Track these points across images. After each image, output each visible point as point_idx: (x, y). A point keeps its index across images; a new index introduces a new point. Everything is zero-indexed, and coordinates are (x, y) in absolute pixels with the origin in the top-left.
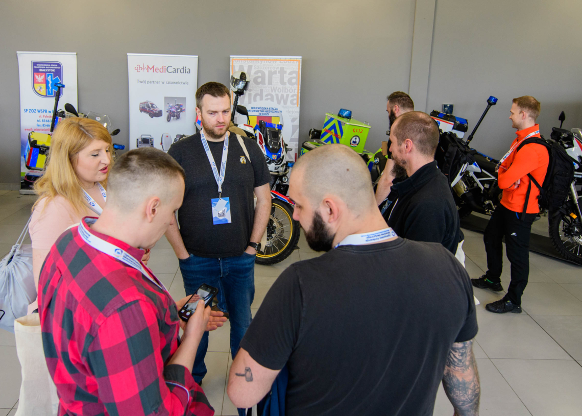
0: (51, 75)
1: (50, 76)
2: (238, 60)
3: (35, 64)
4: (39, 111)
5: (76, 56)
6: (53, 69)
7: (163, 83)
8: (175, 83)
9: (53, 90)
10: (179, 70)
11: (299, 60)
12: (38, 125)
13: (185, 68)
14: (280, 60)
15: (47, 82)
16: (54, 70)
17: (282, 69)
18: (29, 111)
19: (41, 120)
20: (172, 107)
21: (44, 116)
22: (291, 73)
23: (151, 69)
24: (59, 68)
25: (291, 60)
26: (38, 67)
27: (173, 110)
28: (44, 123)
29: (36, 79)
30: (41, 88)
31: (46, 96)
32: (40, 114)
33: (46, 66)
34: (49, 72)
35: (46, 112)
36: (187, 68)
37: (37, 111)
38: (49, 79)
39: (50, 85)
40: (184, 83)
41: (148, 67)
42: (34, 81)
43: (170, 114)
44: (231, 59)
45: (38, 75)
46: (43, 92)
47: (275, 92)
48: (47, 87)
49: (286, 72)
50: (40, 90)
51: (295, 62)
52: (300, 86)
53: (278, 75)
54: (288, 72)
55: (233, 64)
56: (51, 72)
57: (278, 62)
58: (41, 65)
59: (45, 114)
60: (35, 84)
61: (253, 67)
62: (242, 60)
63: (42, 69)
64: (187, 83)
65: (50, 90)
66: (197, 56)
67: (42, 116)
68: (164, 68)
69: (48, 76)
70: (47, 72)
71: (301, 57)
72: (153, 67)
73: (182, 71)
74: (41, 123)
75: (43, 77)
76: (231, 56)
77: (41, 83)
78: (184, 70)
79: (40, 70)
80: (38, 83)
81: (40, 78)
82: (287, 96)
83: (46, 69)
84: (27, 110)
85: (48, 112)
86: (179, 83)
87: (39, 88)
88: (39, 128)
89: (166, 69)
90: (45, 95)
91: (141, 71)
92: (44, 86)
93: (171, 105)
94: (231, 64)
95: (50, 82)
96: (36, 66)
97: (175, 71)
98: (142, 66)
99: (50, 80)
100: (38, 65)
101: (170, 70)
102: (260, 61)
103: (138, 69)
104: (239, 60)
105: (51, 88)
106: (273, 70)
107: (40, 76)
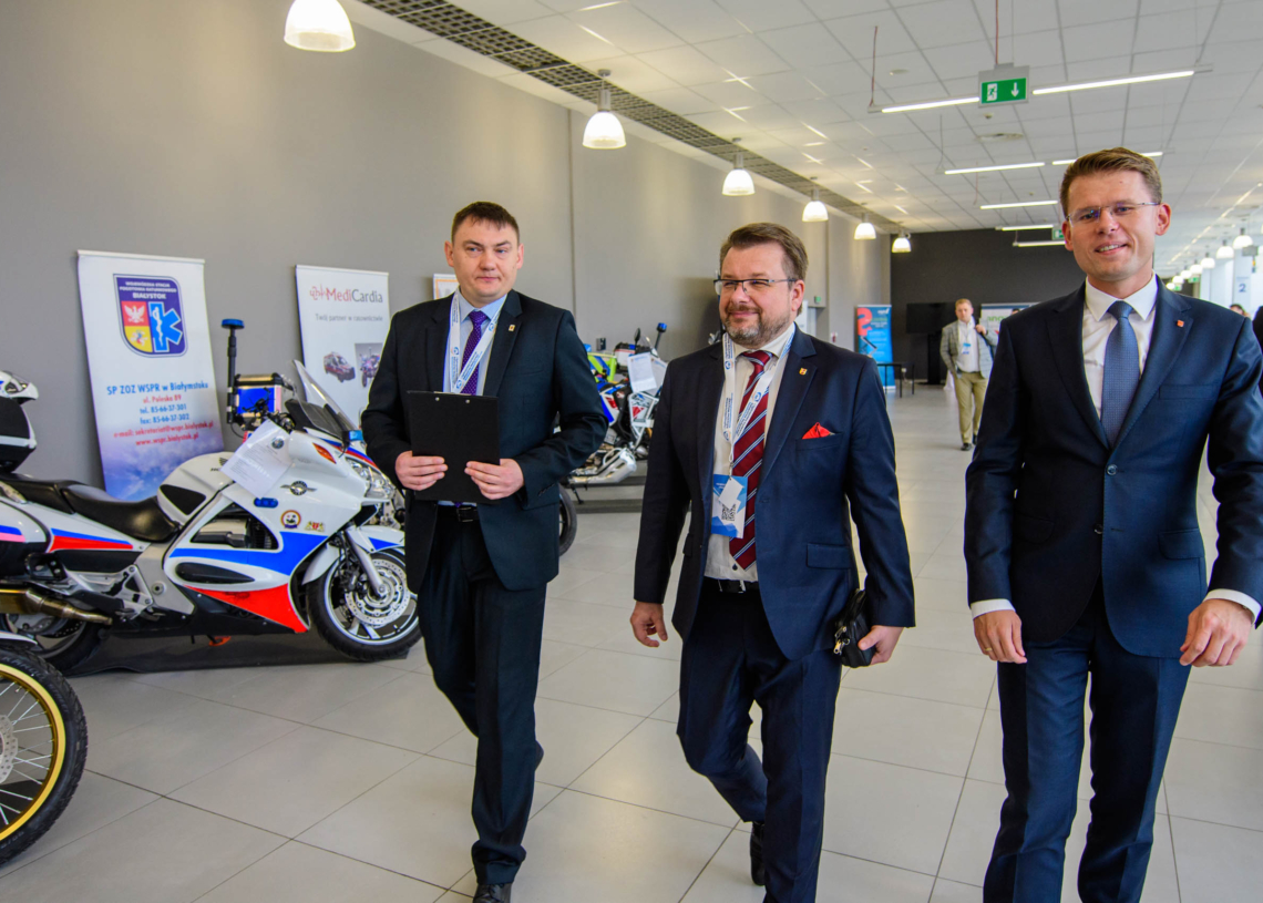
0: (160, 306)
1: (157, 309)
3: (121, 282)
4: (142, 389)
5: (202, 267)
6: (161, 293)
7: (350, 319)
9: (167, 339)
10: (368, 297)
12: (143, 422)
13: (375, 294)
15: (150, 322)
16: (163, 296)
18: (119, 389)
19: (149, 409)
20: (366, 361)
21: (154, 398)
24: (174, 290)
26: (130, 289)
27: (369, 365)
28: (156, 415)
29: (128, 317)
30: (140, 336)
31: (153, 353)
32: (145, 394)
33: (146, 287)
34: (154, 300)
35: (157, 388)
37: (136, 389)
38: (156, 314)
39: (159, 329)
40: (374, 318)
41: (328, 291)
42: (125, 320)
43: (365, 374)
44: (435, 279)
45: (130, 307)
46: (146, 344)
48: (153, 334)
50: (138, 341)
55: (437, 286)
56: (157, 300)
58: (136, 284)
59: (155, 393)
60: (127, 328)
63: (139, 292)
65: (160, 340)
66: (387, 274)
67: (150, 399)
68: (349, 292)
69: (153, 309)
70: (150, 300)
72: (334, 291)
73: (372, 298)
74: (149, 416)
75: (142, 310)
76: (436, 275)
77: (140, 324)
78: (375, 297)
79: (135, 295)
80: (133, 324)
81: (136, 314)
83: (146, 292)
84: (115, 389)
85: (161, 388)
87: (137, 336)
88: (146, 427)
89: (350, 295)
90: (150, 350)
91: (319, 298)
92: (146, 330)
93: (365, 357)
94: (435, 287)
95: (160, 322)
96: (125, 285)
97: (364, 298)
98: (319, 289)
99: (157, 318)
100: (128, 283)
101: (357, 296)
103: (315, 294)
105: (161, 334)
107: (135, 308)
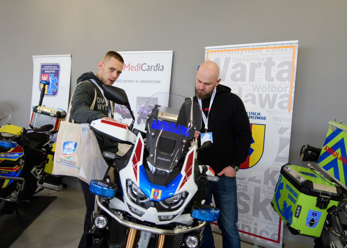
1: (51, 77)
2: (213, 51)
3: (43, 66)
6: (54, 70)
7: (137, 82)
8: (147, 82)
9: (52, 89)
10: (153, 68)
11: (294, 47)
13: (158, 65)
14: (267, 48)
16: (54, 71)
17: (269, 59)
20: (144, 109)
22: (281, 65)
23: (127, 67)
24: (58, 69)
25: (282, 47)
26: (44, 69)
27: (145, 112)
33: (49, 68)
36: (160, 65)
39: (50, 85)
40: (156, 82)
43: (141, 116)
44: (206, 51)
45: (44, 76)
47: (258, 91)
48: (48, 87)
49: (274, 64)
51: (288, 49)
52: (294, 83)
53: (263, 68)
54: (277, 65)
55: (207, 56)
56: (52, 73)
57: (264, 51)
58: (46, 67)
61: (231, 60)
62: (218, 51)
63: (47, 70)
64: (159, 82)
65: (50, 89)
66: (172, 51)
68: (139, 65)
70: (50, 73)
71: (297, 41)
72: (129, 65)
73: (155, 69)
75: (47, 77)
76: (206, 48)
78: (159, 68)
79: (46, 72)
82: (275, 96)
83: (49, 70)
86: (151, 82)
89: (140, 67)
93: (143, 106)
94: (205, 57)
97: (149, 68)
100: (44, 67)
101: (145, 67)
102: (240, 52)
104: (215, 51)
106: (257, 62)
107: (45, 76)
